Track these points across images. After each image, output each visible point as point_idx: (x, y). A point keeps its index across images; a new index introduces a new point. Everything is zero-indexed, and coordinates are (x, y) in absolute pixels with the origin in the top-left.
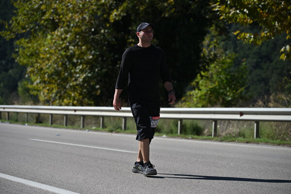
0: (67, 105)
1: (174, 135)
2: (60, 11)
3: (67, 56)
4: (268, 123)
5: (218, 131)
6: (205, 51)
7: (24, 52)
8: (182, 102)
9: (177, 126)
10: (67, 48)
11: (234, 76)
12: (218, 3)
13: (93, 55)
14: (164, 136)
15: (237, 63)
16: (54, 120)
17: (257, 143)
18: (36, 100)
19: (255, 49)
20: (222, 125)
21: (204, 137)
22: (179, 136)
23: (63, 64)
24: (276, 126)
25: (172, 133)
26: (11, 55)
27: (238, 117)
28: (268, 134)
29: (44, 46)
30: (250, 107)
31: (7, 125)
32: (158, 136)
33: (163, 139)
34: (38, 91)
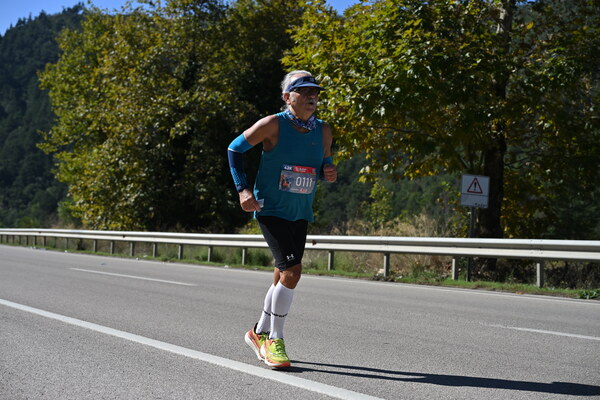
0: (116, 229)
1: (237, 265)
2: (109, 121)
3: (114, 172)
4: (342, 253)
7: (66, 168)
8: (248, 228)
9: (241, 255)
10: (116, 164)
13: (146, 173)
14: (226, 266)
16: (99, 247)
17: (332, 275)
18: (78, 224)
22: (242, 267)
23: (112, 182)
24: (354, 257)
25: (235, 263)
26: (50, 170)
27: (310, 246)
28: (344, 266)
29: (89, 161)
30: (323, 235)
31: (43, 252)
32: (219, 266)
33: (225, 270)
34: (81, 212)
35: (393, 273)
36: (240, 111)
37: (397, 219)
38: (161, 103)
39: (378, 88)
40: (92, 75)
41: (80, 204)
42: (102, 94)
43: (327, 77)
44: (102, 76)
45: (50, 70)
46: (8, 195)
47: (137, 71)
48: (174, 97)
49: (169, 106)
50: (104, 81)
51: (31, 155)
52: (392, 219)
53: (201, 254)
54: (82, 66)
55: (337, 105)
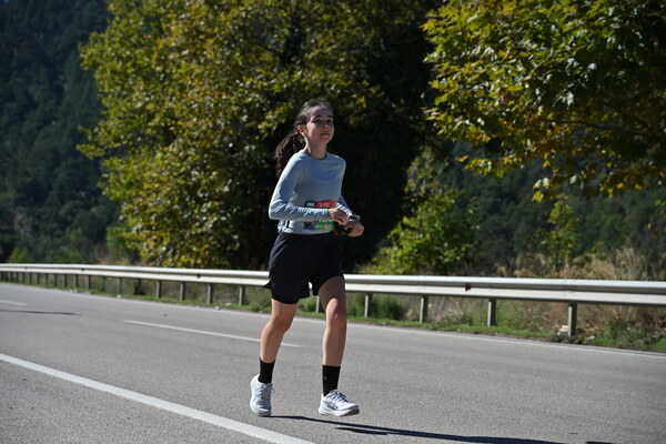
0: (187, 265)
1: (358, 318)
2: (177, 113)
3: (187, 188)
4: (509, 302)
5: (429, 313)
6: (412, 184)
7: (118, 180)
9: (363, 304)
10: (188, 175)
11: (456, 225)
12: (435, 109)
13: (230, 186)
15: (462, 204)
16: (164, 290)
17: (492, 334)
18: (135, 258)
19: (492, 182)
20: (435, 304)
21: (407, 323)
22: (365, 321)
23: (182, 199)
24: (524, 306)
25: (355, 315)
26: (96, 184)
27: (462, 291)
28: (510, 320)
29: (150, 170)
30: (480, 276)
31: (87, 297)
34: (139, 242)
35: (581, 331)
36: (360, 96)
37: (589, 254)
39: (563, 65)
40: (154, 48)
42: (168, 76)
43: (489, 50)
44: (166, 46)
45: (96, 42)
46: (39, 217)
47: (217, 41)
48: (268, 78)
49: (260, 92)
50: (171, 57)
51: (70, 161)
52: (581, 253)
53: (307, 302)
54: (141, 36)
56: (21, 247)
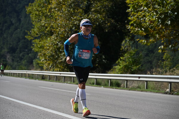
0: (57, 71)
1: (107, 86)
2: (54, 27)
3: (56, 48)
4: (152, 82)
5: (128, 85)
6: (123, 47)
7: (37, 46)
8: (111, 71)
9: (109, 82)
10: (57, 44)
11: (136, 59)
12: (130, 25)
14: (102, 87)
15: (137, 53)
16: (50, 78)
17: (147, 91)
18: (42, 69)
19: (146, 47)
20: (130, 83)
21: (121, 88)
22: (109, 87)
23: (56, 52)
24: (156, 83)
26: (30, 47)
27: (137, 79)
28: (152, 88)
29: (46, 43)
30: (143, 74)
31: (28, 80)
32: (99, 87)
33: (102, 89)
34: (43, 64)
35: (173, 91)
36: (108, 23)
37: (175, 68)
38: (75, 19)
39: (168, 12)
40: (48, 8)
41: (43, 61)
42: (52, 16)
43: (146, 8)
44: (51, 8)
45: (31, 6)
46: (14, 57)
47: (66, 6)
48: (81, 17)
49: (79, 20)
50: (52, 10)
51: (23, 41)
52: (173, 68)
53: (92, 82)
54: (44, 4)
55: (150, 20)
56: (9, 66)
